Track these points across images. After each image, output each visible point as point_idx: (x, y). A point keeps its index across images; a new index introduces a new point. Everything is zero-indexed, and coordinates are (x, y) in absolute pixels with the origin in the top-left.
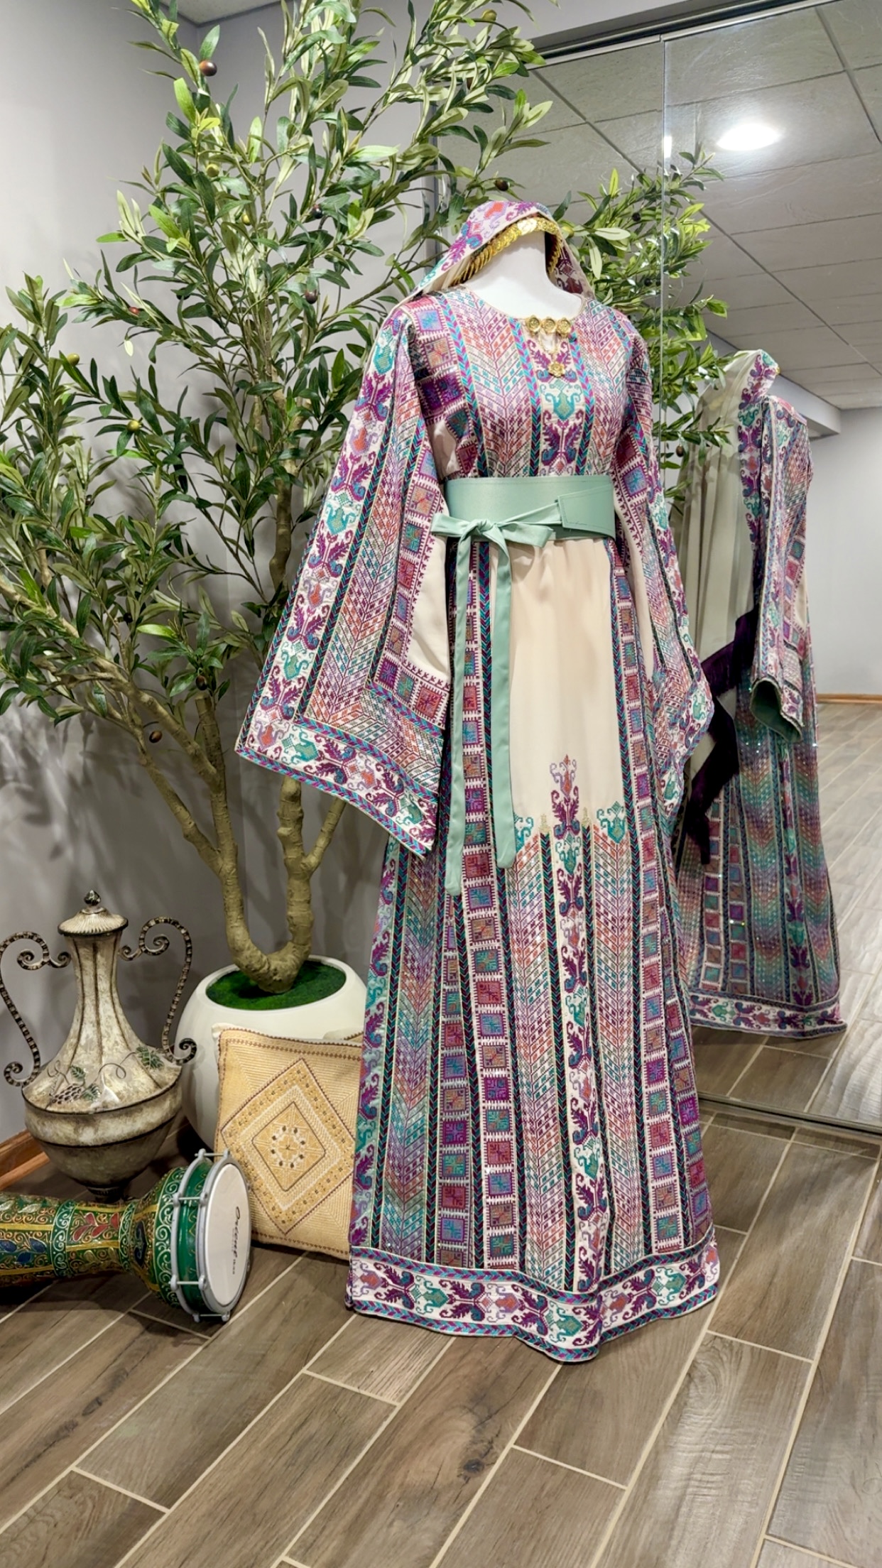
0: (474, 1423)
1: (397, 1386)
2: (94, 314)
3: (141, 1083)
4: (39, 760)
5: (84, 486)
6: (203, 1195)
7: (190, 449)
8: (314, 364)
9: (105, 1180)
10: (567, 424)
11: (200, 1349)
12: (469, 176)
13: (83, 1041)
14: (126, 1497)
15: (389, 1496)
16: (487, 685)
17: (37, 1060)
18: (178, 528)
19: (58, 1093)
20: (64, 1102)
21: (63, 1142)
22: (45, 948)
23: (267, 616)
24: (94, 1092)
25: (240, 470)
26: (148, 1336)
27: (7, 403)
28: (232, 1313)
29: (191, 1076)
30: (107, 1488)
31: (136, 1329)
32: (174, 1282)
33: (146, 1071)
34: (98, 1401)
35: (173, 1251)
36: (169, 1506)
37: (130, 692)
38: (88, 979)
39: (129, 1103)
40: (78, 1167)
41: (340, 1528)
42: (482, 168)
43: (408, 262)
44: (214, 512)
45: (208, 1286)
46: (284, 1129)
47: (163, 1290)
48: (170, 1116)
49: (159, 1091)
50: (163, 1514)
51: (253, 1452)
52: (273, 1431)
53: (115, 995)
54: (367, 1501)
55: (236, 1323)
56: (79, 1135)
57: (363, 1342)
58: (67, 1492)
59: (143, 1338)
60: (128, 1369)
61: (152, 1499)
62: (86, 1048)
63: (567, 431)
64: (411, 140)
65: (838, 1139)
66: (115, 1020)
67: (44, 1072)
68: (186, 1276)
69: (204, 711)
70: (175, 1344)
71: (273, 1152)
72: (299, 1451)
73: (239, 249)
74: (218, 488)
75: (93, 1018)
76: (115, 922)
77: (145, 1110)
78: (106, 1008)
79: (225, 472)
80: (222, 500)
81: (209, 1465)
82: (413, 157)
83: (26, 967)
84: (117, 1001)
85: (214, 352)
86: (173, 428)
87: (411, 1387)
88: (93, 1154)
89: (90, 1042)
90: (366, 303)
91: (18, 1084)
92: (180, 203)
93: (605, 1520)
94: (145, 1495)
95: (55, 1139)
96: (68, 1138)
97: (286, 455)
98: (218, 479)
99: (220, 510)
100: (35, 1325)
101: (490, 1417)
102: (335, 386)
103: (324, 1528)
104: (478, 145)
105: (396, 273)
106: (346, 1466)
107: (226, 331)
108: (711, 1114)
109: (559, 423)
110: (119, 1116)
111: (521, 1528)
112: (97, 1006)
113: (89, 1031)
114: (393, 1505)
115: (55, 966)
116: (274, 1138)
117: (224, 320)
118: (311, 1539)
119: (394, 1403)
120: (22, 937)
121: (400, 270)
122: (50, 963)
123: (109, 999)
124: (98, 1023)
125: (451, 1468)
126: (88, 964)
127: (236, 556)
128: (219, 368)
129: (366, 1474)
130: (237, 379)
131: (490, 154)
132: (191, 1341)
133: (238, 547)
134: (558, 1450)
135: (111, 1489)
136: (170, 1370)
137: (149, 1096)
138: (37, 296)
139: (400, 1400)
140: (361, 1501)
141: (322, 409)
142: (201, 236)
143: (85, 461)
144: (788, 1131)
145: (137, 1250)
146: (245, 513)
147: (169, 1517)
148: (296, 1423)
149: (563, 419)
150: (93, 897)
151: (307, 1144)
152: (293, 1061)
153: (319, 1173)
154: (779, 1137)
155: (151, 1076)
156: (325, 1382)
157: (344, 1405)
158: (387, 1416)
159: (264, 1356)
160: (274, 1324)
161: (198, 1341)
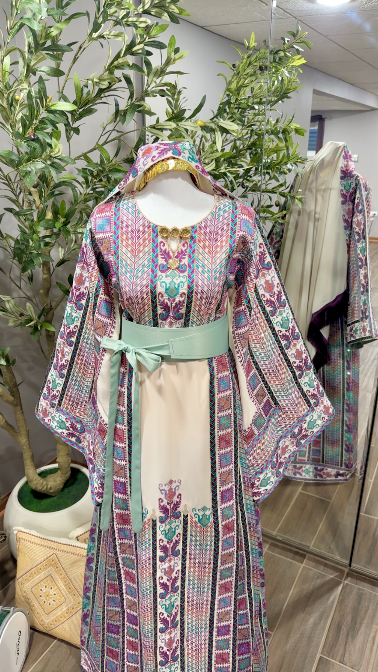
10: (174, 300)
16: (130, 430)
23: (37, 326)
42: (148, 85)
46: (46, 587)
63: (174, 305)
71: (41, 596)
82: (105, 80)
109: (169, 300)
149: (172, 297)
151: (57, 595)
152: (51, 554)
153: (62, 609)
154: (298, 561)
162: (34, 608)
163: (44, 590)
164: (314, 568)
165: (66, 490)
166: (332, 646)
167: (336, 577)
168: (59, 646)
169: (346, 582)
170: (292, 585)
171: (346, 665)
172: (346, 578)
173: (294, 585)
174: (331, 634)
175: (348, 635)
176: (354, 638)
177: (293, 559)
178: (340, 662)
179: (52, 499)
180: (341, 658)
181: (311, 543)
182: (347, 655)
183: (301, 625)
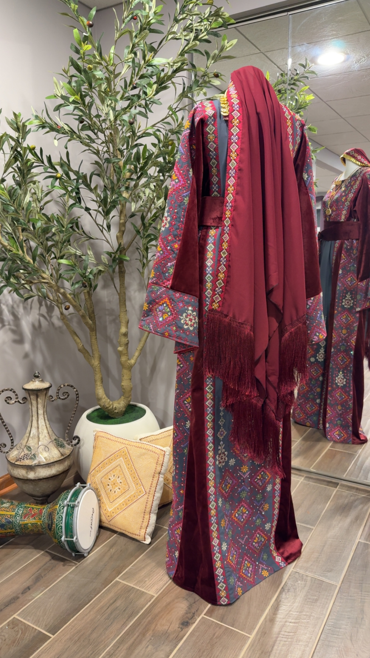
0: (188, 605)
1: (156, 587)
2: (41, 128)
3: (55, 454)
4: (19, 316)
5: (39, 202)
6: (77, 502)
7: (82, 186)
8: (135, 151)
9: (39, 494)
11: (74, 568)
12: (202, 71)
13: (31, 435)
14: (36, 629)
15: (148, 635)
17: (12, 443)
18: (77, 219)
19: (20, 457)
20: (22, 461)
21: (21, 477)
22: (16, 395)
23: (115, 257)
24: (35, 457)
25: (105, 195)
26: (53, 561)
27: (6, 165)
28: (89, 553)
29: (78, 452)
30: (28, 625)
31: (48, 558)
32: (63, 538)
33: (58, 449)
34: (29, 588)
35: (63, 525)
36: (53, 635)
37: (56, 288)
38: (34, 409)
39: (49, 462)
40: (29, 488)
41: (125, 647)
42: (207, 67)
43: (176, 108)
44: (93, 213)
45: (78, 541)
46: (114, 476)
47: (59, 542)
48: (67, 468)
49: (62, 458)
50: (50, 637)
51: (92, 613)
52: (101, 604)
53: (46, 416)
54: (138, 636)
55: (90, 558)
56: (28, 475)
57: (144, 568)
58: (11, 626)
59: (50, 562)
60: (42, 575)
61: (46, 631)
62: (32, 438)
64: (177, 55)
65: (357, 489)
66: (45, 427)
67: (15, 448)
68: (69, 536)
69: (87, 297)
70: (64, 565)
71: (108, 485)
72: (111, 613)
73: (105, 102)
74: (95, 203)
75: (36, 425)
76: (46, 385)
77: (56, 465)
78: (42, 422)
79: (98, 196)
80: (97, 208)
81: (72, 617)
83: (8, 403)
84: (46, 418)
85: (94, 145)
86: (76, 177)
87: (162, 588)
88: (33, 483)
89: (34, 436)
90: (158, 125)
91: (4, 452)
92: (76, 82)
93: (241, 649)
94: (44, 629)
95: (18, 476)
96: (23, 476)
97: (123, 189)
98: (95, 199)
99: (96, 212)
100: (6, 555)
101: (195, 602)
102: (143, 160)
103: (119, 647)
104: (206, 57)
105: (171, 113)
106: (131, 621)
107: (97, 136)
108: (303, 476)
110: (45, 467)
111: (204, 652)
112: (38, 421)
113: (34, 431)
114: (148, 639)
115: (20, 403)
116: (110, 479)
117: (96, 131)
118: (112, 652)
119: (154, 595)
120: (7, 390)
121: (172, 111)
122: (19, 401)
123: (43, 418)
124: (38, 428)
125: (176, 625)
126: (34, 402)
127: (102, 231)
128: (97, 153)
129: (139, 625)
130: (105, 157)
131: (210, 62)
132: (70, 564)
133: (103, 228)
134: (223, 619)
135: (30, 626)
136: (60, 576)
137: (58, 459)
138: (18, 120)
139: (157, 594)
140: (135, 636)
141: (138, 169)
142: (85, 96)
143: (40, 191)
144: (336, 485)
145: (49, 525)
146: (107, 213)
147: (53, 639)
148: (112, 601)
150: (37, 374)
151: (122, 483)
152: (122, 447)
155: (60, 451)
156: (125, 584)
157: (133, 595)
158: (150, 600)
159: (101, 572)
160: (106, 558)
161: (73, 564)
163: (112, 479)
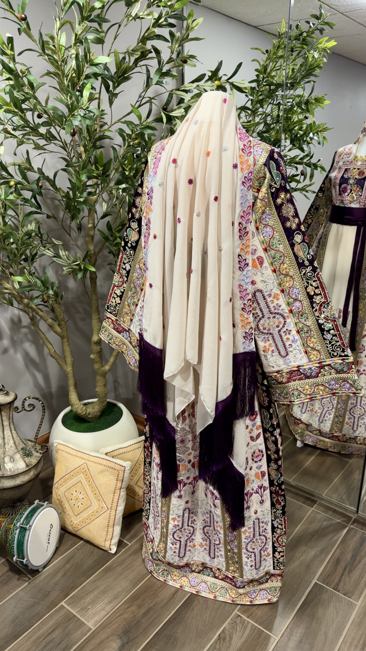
0: (120, 646)
1: (96, 618)
3: (20, 465)
6: (28, 526)
11: (27, 583)
23: (80, 267)
26: (10, 573)
28: (45, 567)
31: (6, 568)
32: (15, 558)
33: (24, 459)
35: (15, 545)
39: (13, 474)
45: (29, 562)
46: (76, 491)
48: (33, 477)
49: (27, 469)
51: (28, 643)
53: (12, 426)
57: (91, 592)
59: (7, 573)
66: (11, 437)
68: (20, 557)
70: (18, 580)
71: (72, 499)
72: (45, 646)
75: (2, 436)
76: (10, 399)
77: (21, 476)
78: (8, 432)
82: (138, 50)
84: (13, 429)
87: (101, 620)
101: (127, 643)
110: (9, 479)
112: (3, 431)
116: (72, 494)
119: (92, 628)
123: (9, 429)
124: (4, 438)
131: (175, 46)
132: (24, 579)
136: (12, 593)
137: (23, 471)
139: (95, 626)
144: (313, 503)
145: (4, 542)
148: (50, 631)
150: (1, 388)
151: (85, 499)
152: (82, 463)
153: (88, 512)
154: (308, 506)
155: (25, 462)
156: (69, 611)
157: (72, 624)
158: (86, 634)
159: (50, 592)
160: (60, 575)
161: (26, 579)
162: (65, 510)
163: (75, 494)
164: (323, 512)
165: (103, 419)
166: (329, 575)
167: (343, 521)
168: (84, 545)
169: (352, 526)
170: (299, 524)
171: (339, 592)
172: (353, 524)
173: (301, 524)
174: (329, 566)
175: (345, 569)
176: (350, 571)
177: (304, 503)
178: (334, 589)
179: (90, 424)
180: (335, 586)
181: (324, 492)
182: (341, 584)
183: (302, 555)
